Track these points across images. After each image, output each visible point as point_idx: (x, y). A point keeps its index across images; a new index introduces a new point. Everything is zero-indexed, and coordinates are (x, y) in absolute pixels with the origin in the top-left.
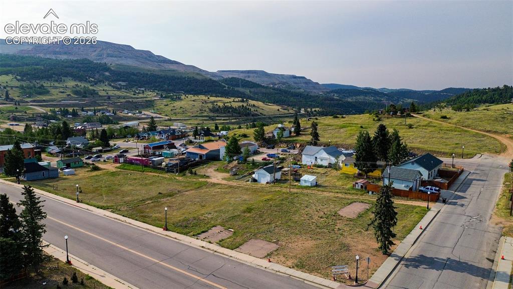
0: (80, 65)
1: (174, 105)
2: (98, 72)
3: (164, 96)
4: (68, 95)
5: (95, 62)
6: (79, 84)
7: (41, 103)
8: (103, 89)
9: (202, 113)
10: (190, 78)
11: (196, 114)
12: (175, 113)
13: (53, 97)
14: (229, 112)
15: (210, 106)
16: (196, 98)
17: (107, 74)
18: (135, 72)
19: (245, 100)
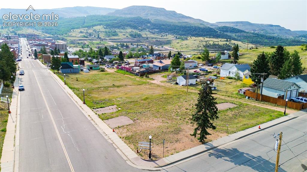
0: (136, 20)
1: (183, 43)
2: (144, 24)
3: (178, 37)
4: (127, 36)
5: (144, 18)
6: (133, 30)
7: (113, 41)
8: (146, 34)
9: (198, 48)
10: (196, 27)
11: (194, 49)
12: (182, 48)
13: (119, 37)
14: (216, 48)
15: (204, 43)
16: (197, 38)
17: (149, 25)
18: (164, 24)
19: (229, 40)
